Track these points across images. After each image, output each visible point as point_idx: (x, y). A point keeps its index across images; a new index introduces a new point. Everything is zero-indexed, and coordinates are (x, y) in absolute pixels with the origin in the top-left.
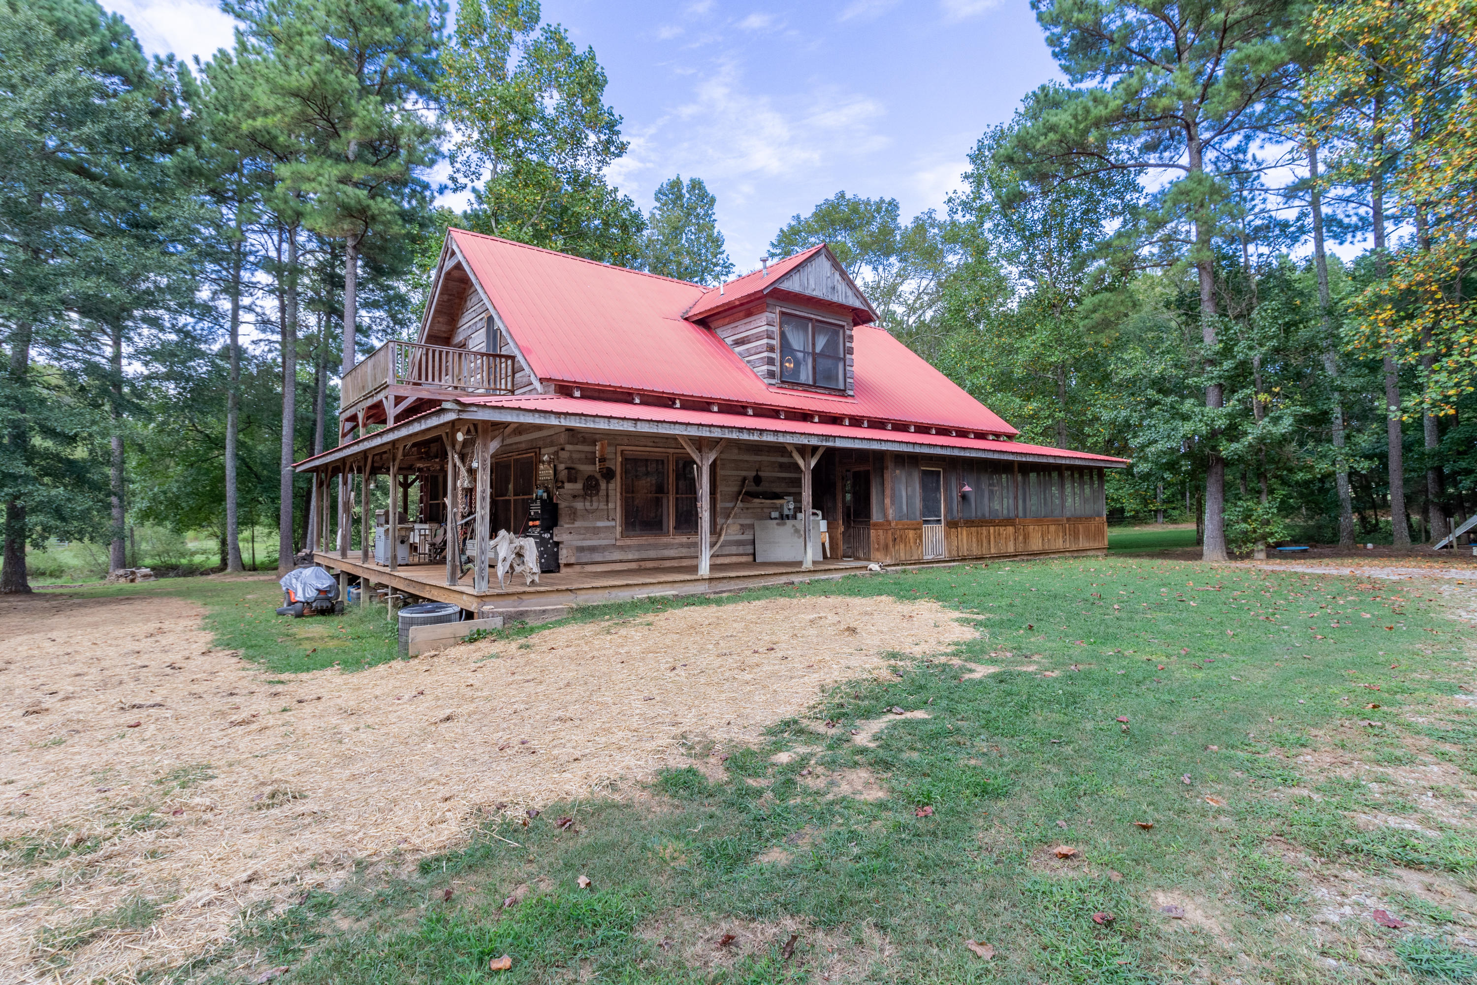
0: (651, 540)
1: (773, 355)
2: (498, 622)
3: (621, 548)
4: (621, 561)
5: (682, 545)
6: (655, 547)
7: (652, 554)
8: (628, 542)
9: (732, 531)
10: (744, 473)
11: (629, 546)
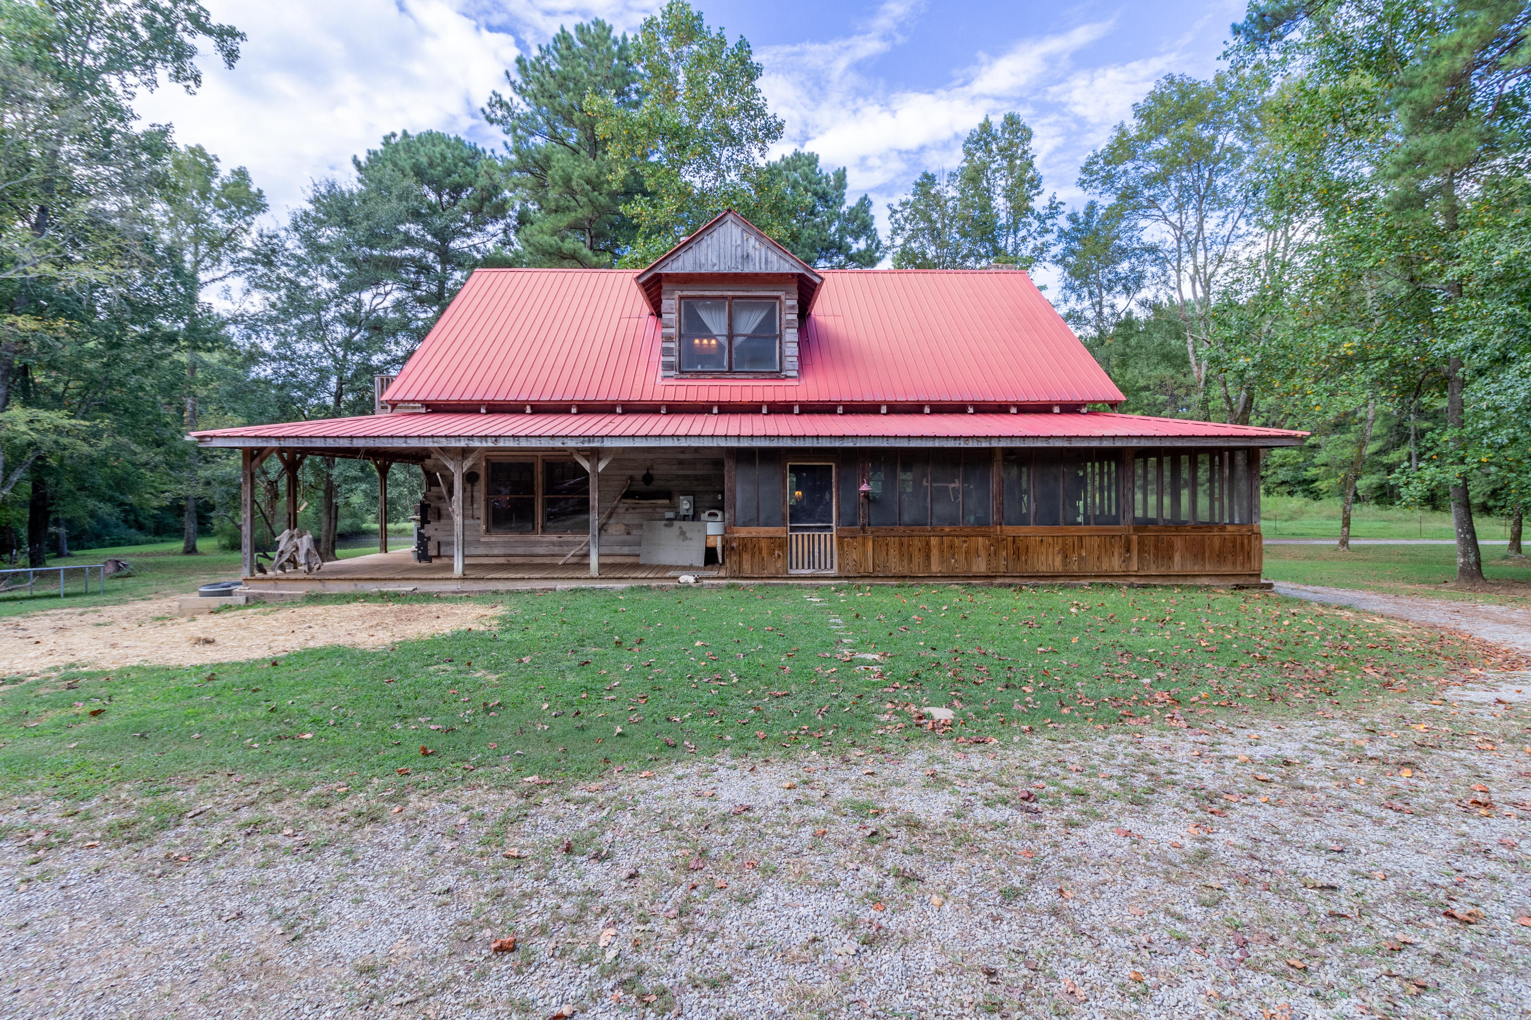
0: (516, 537)
1: (672, 345)
2: (241, 600)
3: (487, 544)
4: (487, 556)
5: (553, 544)
6: (526, 543)
7: (520, 551)
8: (493, 539)
9: (615, 530)
10: (630, 472)
11: (495, 543)
